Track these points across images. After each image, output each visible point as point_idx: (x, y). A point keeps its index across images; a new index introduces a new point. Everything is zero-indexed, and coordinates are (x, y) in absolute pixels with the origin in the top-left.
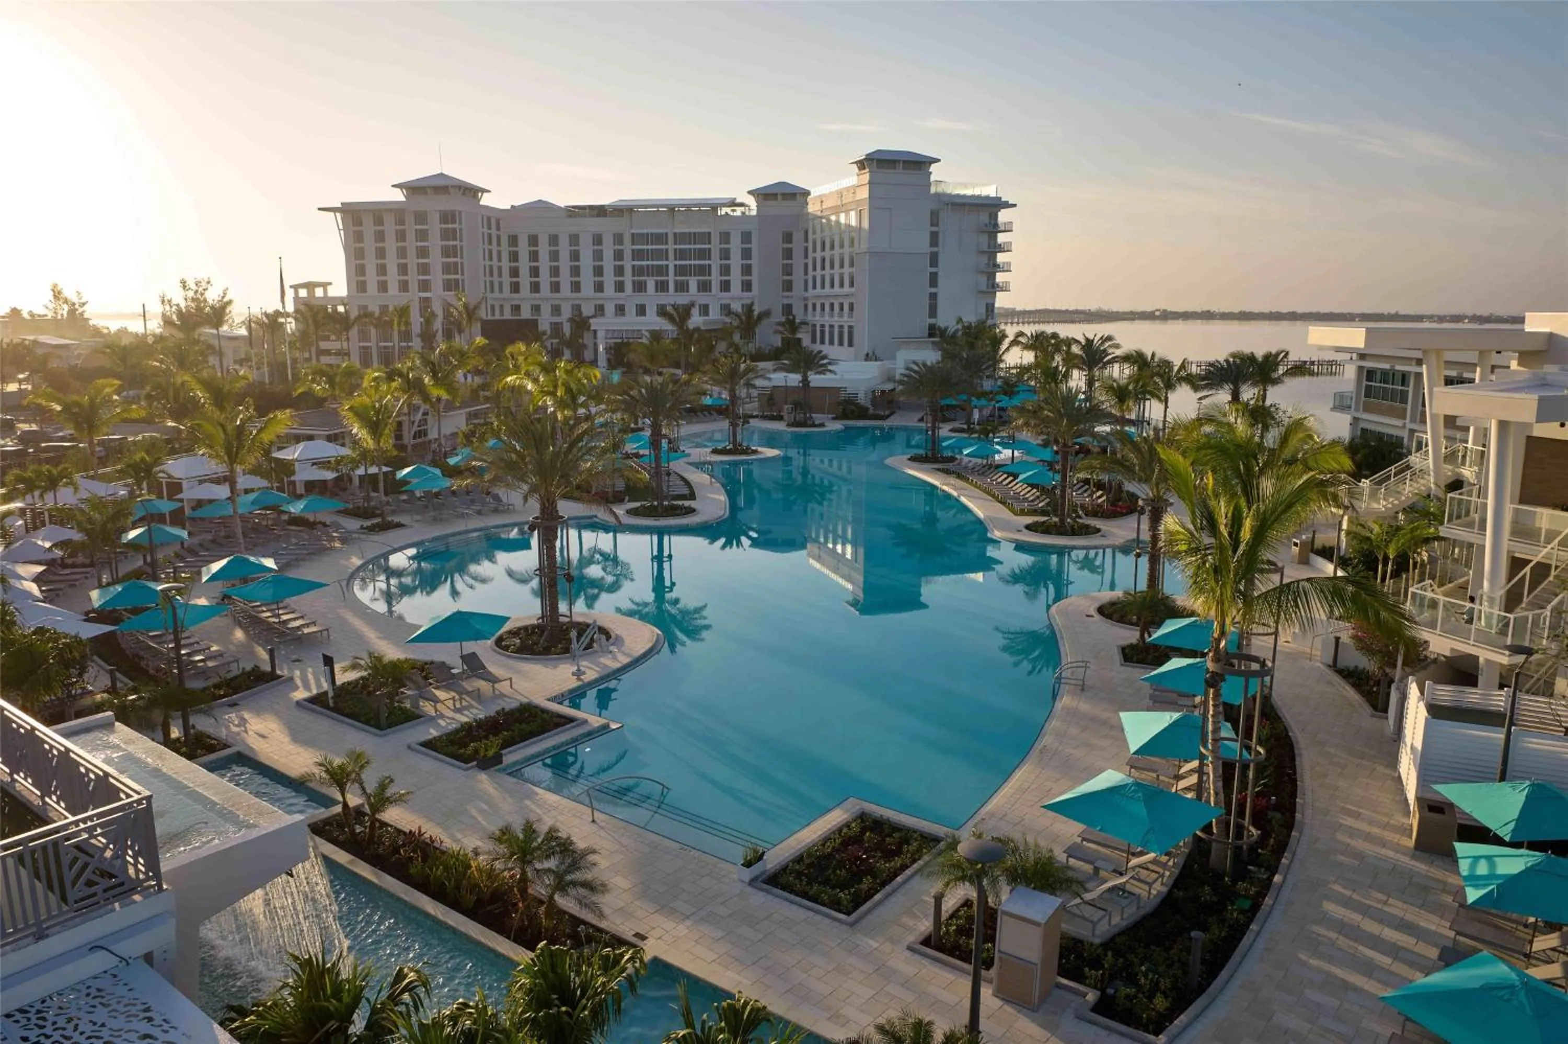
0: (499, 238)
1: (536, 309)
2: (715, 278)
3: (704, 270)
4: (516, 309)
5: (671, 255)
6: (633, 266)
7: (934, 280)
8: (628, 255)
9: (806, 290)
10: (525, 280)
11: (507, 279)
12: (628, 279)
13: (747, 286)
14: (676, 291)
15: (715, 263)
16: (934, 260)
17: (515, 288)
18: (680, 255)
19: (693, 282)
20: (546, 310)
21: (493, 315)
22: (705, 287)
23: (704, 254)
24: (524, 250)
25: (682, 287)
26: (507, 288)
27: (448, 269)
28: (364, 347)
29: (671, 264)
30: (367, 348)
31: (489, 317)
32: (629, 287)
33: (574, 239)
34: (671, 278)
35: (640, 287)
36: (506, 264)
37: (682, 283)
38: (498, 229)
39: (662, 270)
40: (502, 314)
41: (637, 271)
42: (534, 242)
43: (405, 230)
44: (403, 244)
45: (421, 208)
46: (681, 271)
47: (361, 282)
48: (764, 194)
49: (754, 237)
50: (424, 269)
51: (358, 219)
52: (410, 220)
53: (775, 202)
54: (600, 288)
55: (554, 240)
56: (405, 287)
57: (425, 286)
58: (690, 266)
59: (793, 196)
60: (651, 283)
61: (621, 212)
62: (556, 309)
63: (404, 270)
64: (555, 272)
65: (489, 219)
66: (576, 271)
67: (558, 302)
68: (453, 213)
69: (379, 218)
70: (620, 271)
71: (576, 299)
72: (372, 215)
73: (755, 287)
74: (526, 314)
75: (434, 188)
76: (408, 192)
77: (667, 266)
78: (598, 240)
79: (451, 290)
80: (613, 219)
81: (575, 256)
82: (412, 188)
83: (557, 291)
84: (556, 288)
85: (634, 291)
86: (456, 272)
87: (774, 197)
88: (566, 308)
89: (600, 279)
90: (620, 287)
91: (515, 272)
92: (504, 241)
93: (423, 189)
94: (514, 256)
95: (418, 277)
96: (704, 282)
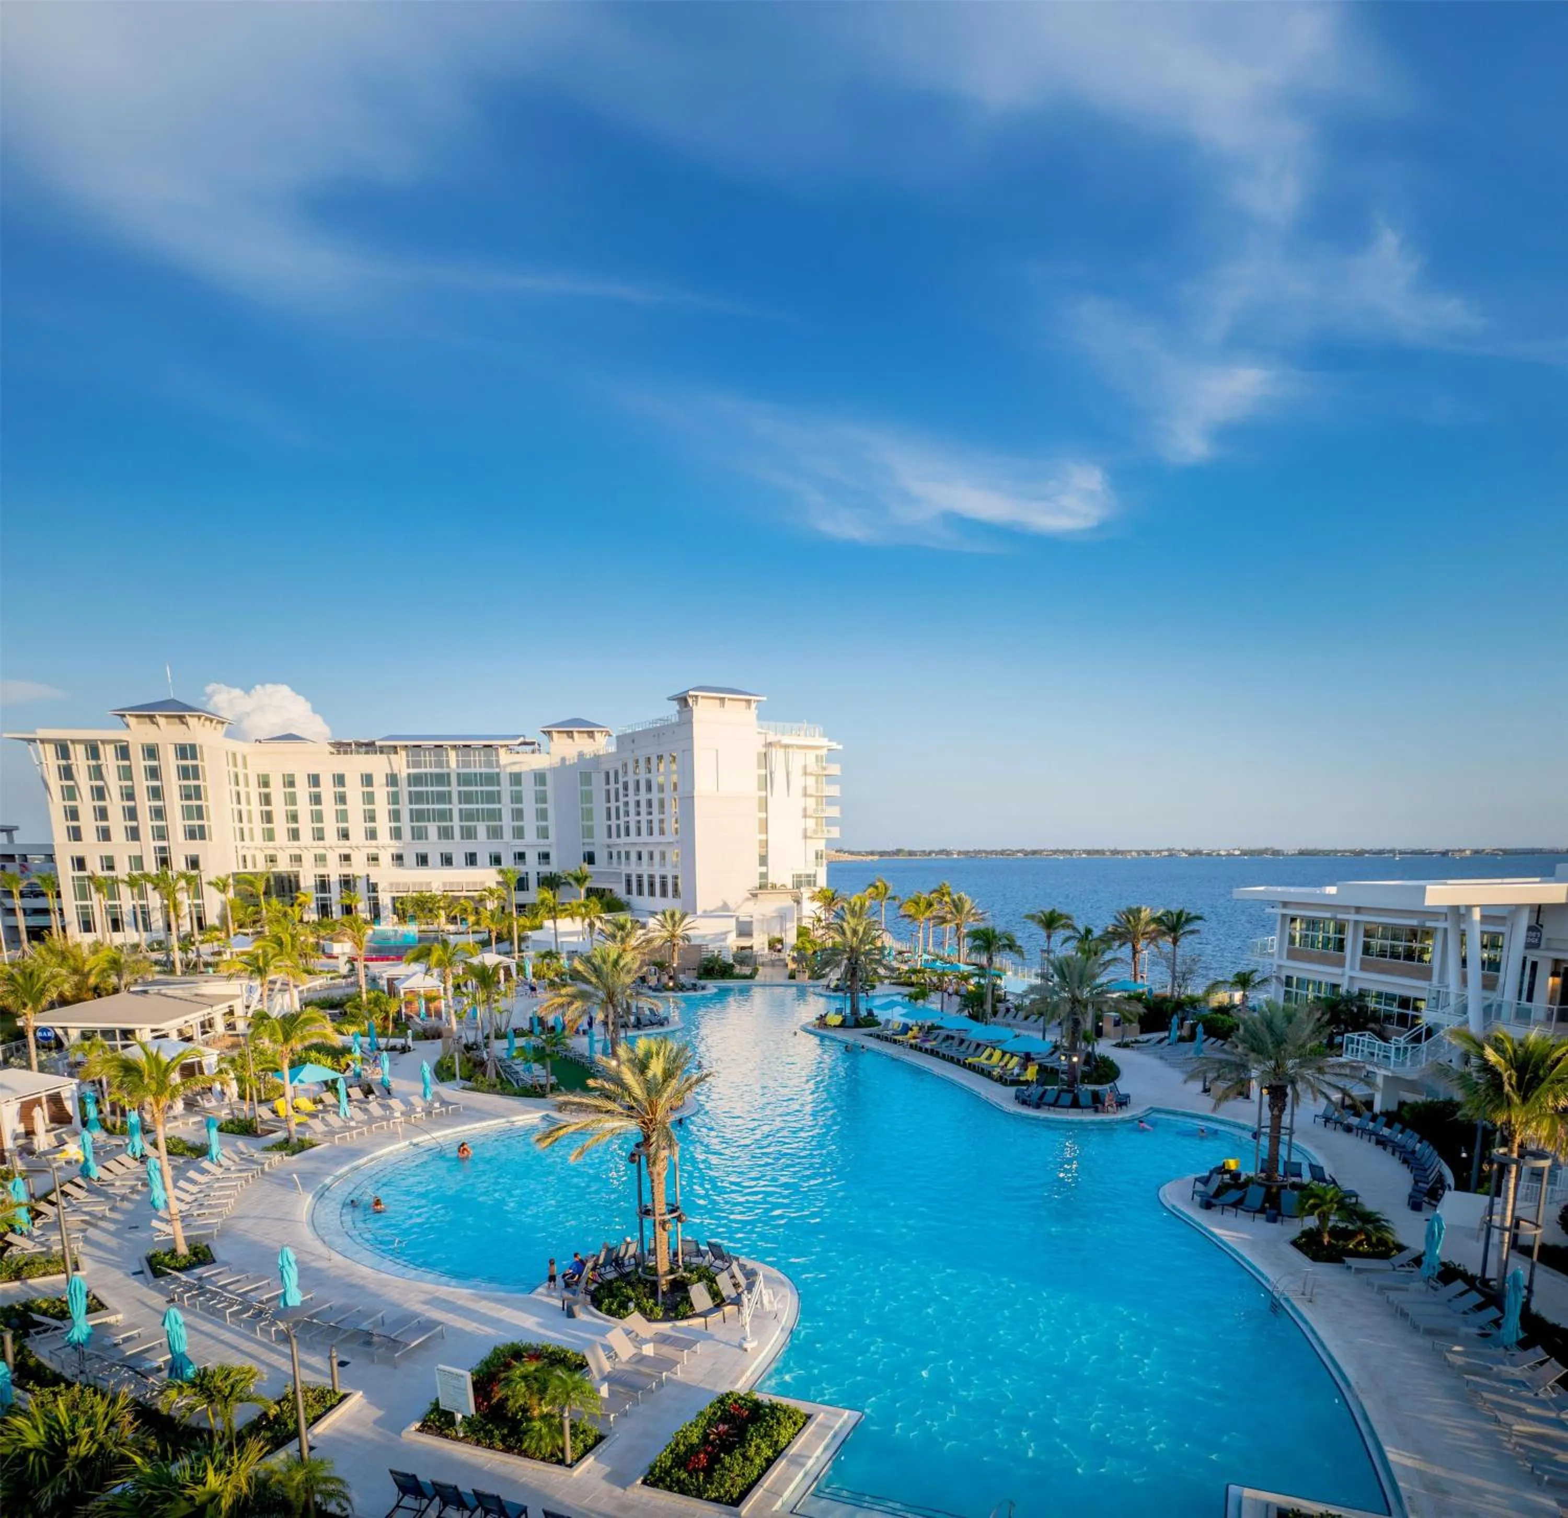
0: (246, 776)
1: (298, 859)
2: (507, 822)
3: (495, 815)
4: (272, 859)
5: (455, 798)
6: (411, 810)
7: (764, 826)
8: (404, 799)
9: (610, 836)
10: (281, 825)
11: (258, 825)
12: (406, 824)
13: (543, 833)
14: (462, 838)
15: (506, 806)
16: (764, 805)
17: (270, 835)
18: (466, 797)
19: (481, 828)
20: (308, 858)
21: (245, 867)
22: (495, 833)
23: (493, 797)
24: (277, 791)
25: (469, 834)
26: (258, 834)
27: (188, 813)
28: (82, 907)
29: (456, 807)
30: (86, 907)
31: (242, 870)
32: (407, 834)
33: (340, 780)
34: (456, 824)
35: (419, 834)
36: (256, 807)
37: (469, 829)
38: (245, 766)
39: (444, 815)
40: (255, 866)
41: (419, 815)
42: (290, 782)
43: (130, 767)
44: (129, 783)
45: (150, 740)
46: (467, 816)
47: (74, 828)
48: (559, 732)
49: (549, 779)
50: (159, 813)
51: (63, 750)
52: (136, 754)
53: (570, 741)
54: (372, 835)
55: (315, 780)
56: (134, 834)
57: (161, 834)
58: (478, 810)
59: (591, 734)
60: (432, 828)
61: (394, 749)
62: (321, 859)
63: (131, 814)
64: (318, 817)
65: (234, 755)
66: (342, 816)
67: (322, 851)
68: (193, 747)
69: (93, 751)
70: (395, 815)
71: (344, 847)
72: (83, 747)
73: (552, 833)
74: (283, 866)
75: (167, 717)
76: (132, 721)
77: (451, 810)
78: (368, 780)
79: (195, 838)
80: (384, 757)
81: (342, 799)
82: (137, 716)
83: (321, 838)
84: (319, 835)
85: (413, 838)
86: (200, 817)
87: (570, 734)
88: (333, 859)
89: (372, 825)
90: (397, 834)
91: (268, 817)
92: (253, 781)
93: (151, 718)
94: (266, 799)
95: (150, 823)
96: (494, 828)
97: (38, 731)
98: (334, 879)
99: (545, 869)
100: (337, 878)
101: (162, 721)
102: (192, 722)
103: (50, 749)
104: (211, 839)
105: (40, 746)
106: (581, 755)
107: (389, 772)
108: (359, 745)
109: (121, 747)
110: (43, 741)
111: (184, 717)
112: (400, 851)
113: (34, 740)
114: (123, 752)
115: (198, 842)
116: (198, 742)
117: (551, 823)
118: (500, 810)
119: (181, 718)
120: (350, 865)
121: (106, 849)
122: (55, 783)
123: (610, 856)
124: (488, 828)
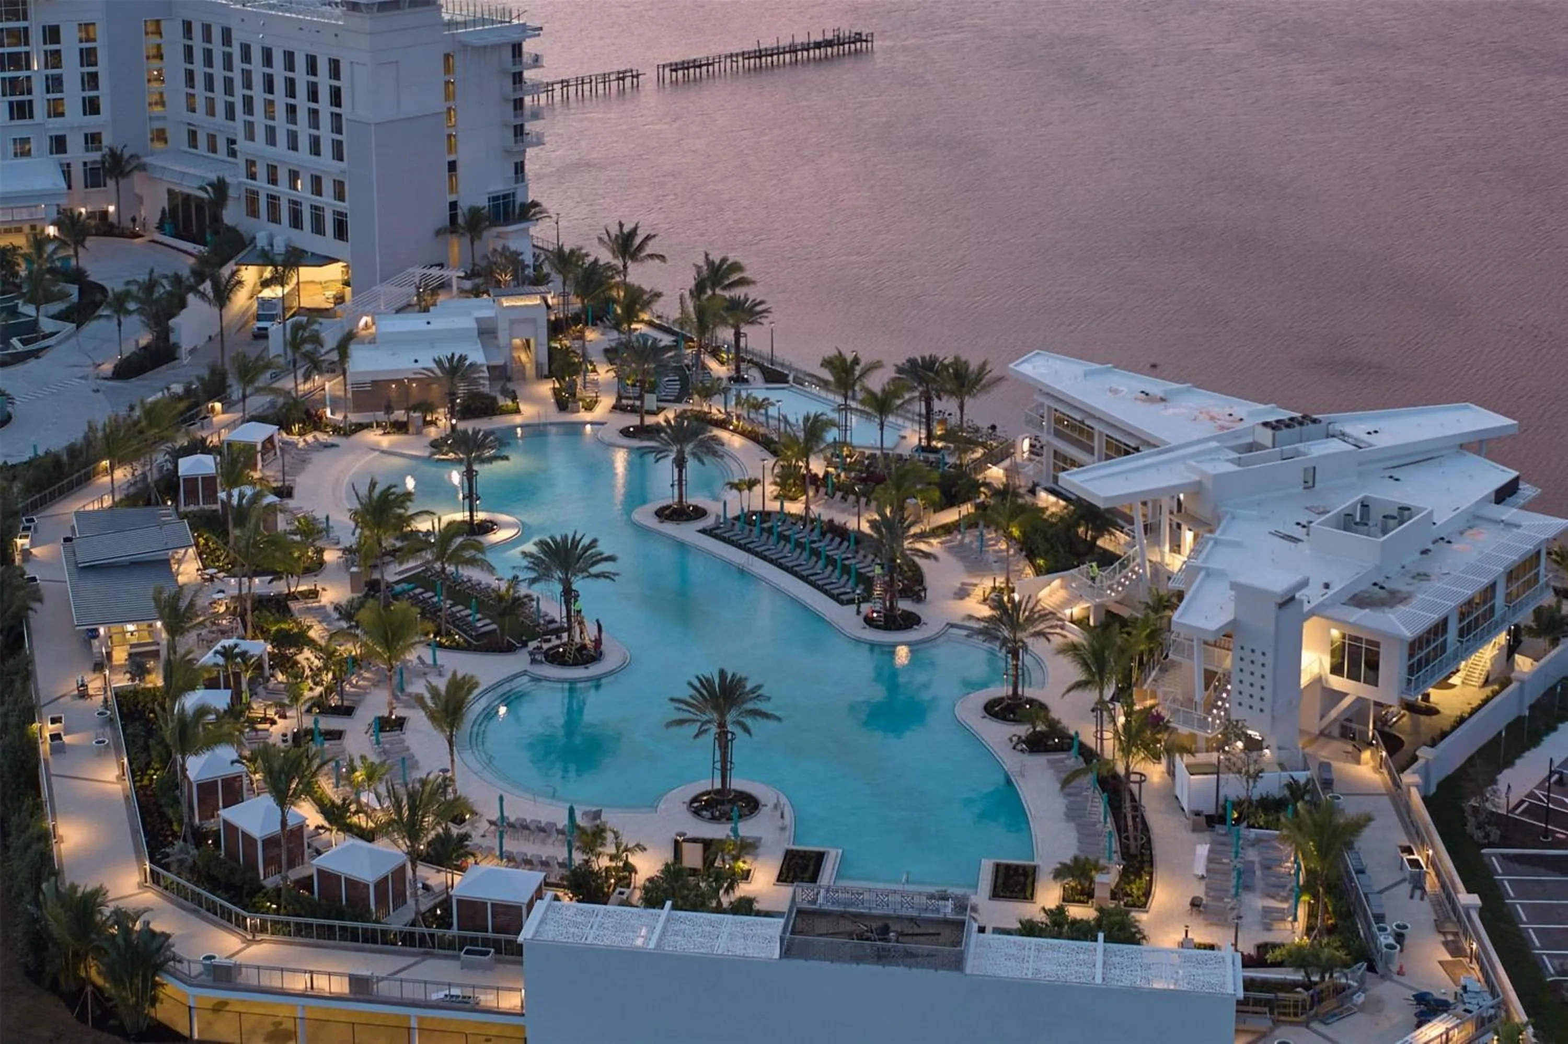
2: (39, 98)
3: (21, 86)
7: (453, 144)
15: (37, 73)
49: (100, 31)
96: (21, 104)
99: (95, 157)
117: (104, 93)
118: (29, 79)
123: (193, 137)
124: (11, 104)
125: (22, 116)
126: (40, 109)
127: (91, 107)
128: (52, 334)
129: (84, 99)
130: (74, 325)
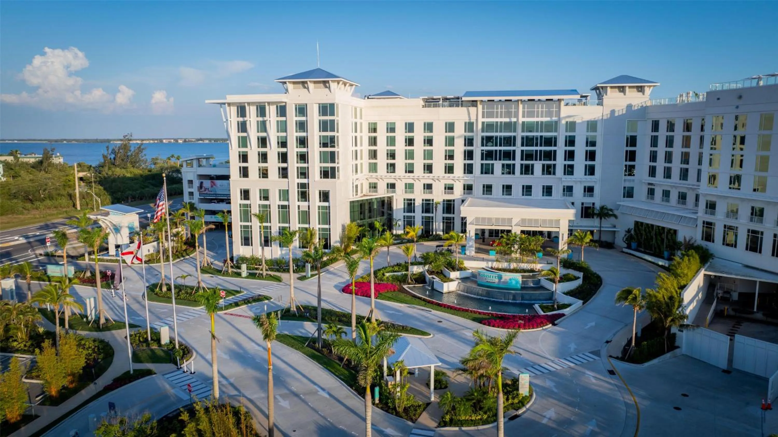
0: (362, 124)
1: (392, 186)
2: (560, 162)
3: (550, 156)
4: (374, 187)
5: (519, 142)
6: (483, 151)
8: (477, 142)
10: (382, 161)
11: (365, 161)
12: (477, 162)
14: (521, 173)
15: (560, 149)
17: (373, 168)
18: (528, 141)
19: (538, 165)
20: (400, 187)
22: (549, 170)
23: (550, 141)
24: (382, 135)
25: (527, 170)
26: (366, 168)
27: (324, 157)
30: (247, 227)
31: (355, 199)
32: (477, 169)
33: (429, 127)
34: (518, 162)
35: (487, 170)
36: (365, 148)
37: (527, 167)
38: (362, 116)
40: (363, 195)
41: (488, 155)
42: (391, 128)
43: (286, 121)
44: (284, 134)
45: (302, 101)
46: (528, 156)
47: (244, 168)
48: (612, 87)
49: (599, 127)
50: (303, 157)
51: (242, 110)
52: (291, 111)
53: (622, 94)
54: (450, 169)
55: (410, 127)
56: (284, 173)
57: (303, 173)
58: (536, 151)
59: (641, 89)
60: (498, 165)
61: (474, 103)
62: (410, 187)
63: (284, 157)
64: (410, 155)
65: (356, 109)
66: (429, 155)
67: (411, 181)
68: (332, 105)
69: (261, 111)
70: (469, 155)
71: (427, 179)
72: (255, 107)
73: (598, 171)
74: (382, 192)
75: (315, 82)
76: (290, 87)
77: (514, 151)
78: (450, 127)
79: (328, 178)
80: (464, 109)
81: (429, 142)
82: (294, 83)
83: (411, 172)
84: (410, 170)
85: (482, 173)
86: (333, 161)
87: (622, 89)
88: (419, 187)
89: (450, 162)
90: (469, 169)
91: (374, 154)
92: (365, 128)
93: (303, 83)
94: (373, 141)
95: (296, 165)
96: (549, 166)
97: (227, 96)
98: (418, 203)
99: (588, 201)
100: (421, 202)
101: (311, 86)
102: (333, 85)
103: (234, 109)
104: (339, 178)
105: (228, 108)
106: (629, 107)
107: (467, 121)
108: (445, 99)
109: (281, 106)
110: (229, 104)
111: (328, 82)
112: (470, 183)
113: (224, 104)
114: (282, 110)
115: (329, 180)
116: (336, 101)
117: (598, 163)
118: (555, 151)
119: (325, 83)
120: (431, 193)
121: (264, 184)
122: (234, 135)
123: (651, 192)
124: (543, 166)
125: (549, 173)
126: (560, 170)
127: (591, 171)
128: (569, 305)
129: (586, 166)
130: (582, 301)
